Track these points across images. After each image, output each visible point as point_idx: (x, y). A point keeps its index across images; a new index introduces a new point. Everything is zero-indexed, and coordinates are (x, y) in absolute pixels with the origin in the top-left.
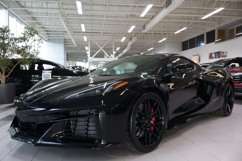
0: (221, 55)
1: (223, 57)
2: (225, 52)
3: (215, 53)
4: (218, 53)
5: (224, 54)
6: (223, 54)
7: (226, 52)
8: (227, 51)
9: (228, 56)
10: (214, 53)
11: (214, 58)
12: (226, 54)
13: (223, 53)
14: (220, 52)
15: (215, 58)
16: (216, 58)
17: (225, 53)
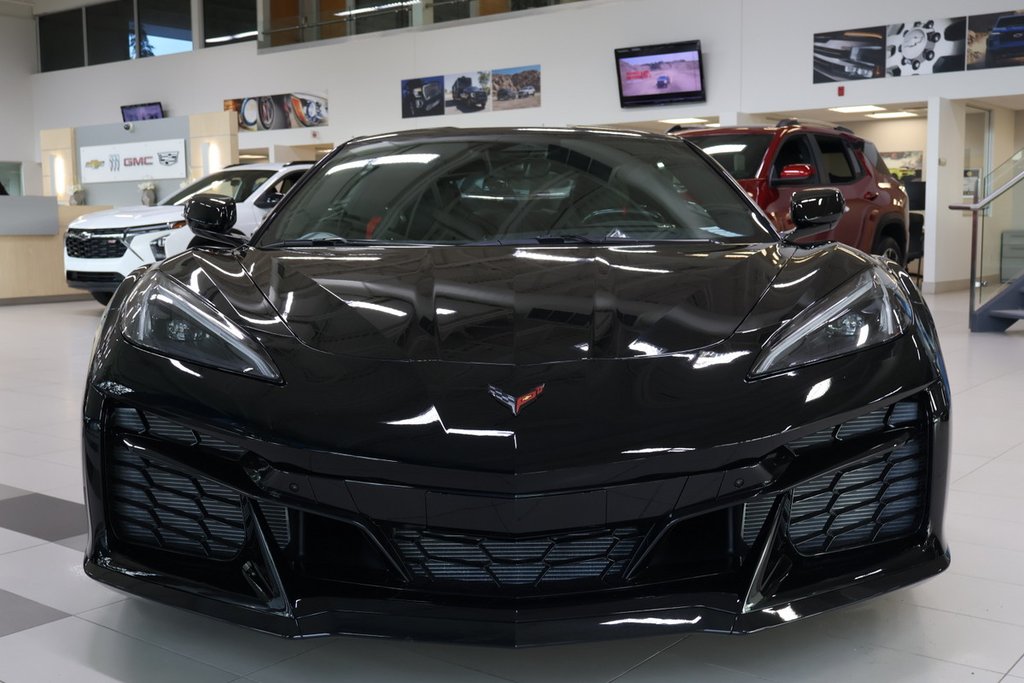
0: (292, 116)
1: (307, 126)
2: (315, 100)
3: (260, 101)
4: (279, 100)
5: (313, 111)
6: (303, 110)
7: (321, 102)
8: (324, 95)
9: (330, 122)
10: (254, 99)
11: (255, 127)
12: (322, 109)
13: (305, 103)
14: (288, 96)
15: (259, 129)
16: (267, 128)
17: (318, 105)
